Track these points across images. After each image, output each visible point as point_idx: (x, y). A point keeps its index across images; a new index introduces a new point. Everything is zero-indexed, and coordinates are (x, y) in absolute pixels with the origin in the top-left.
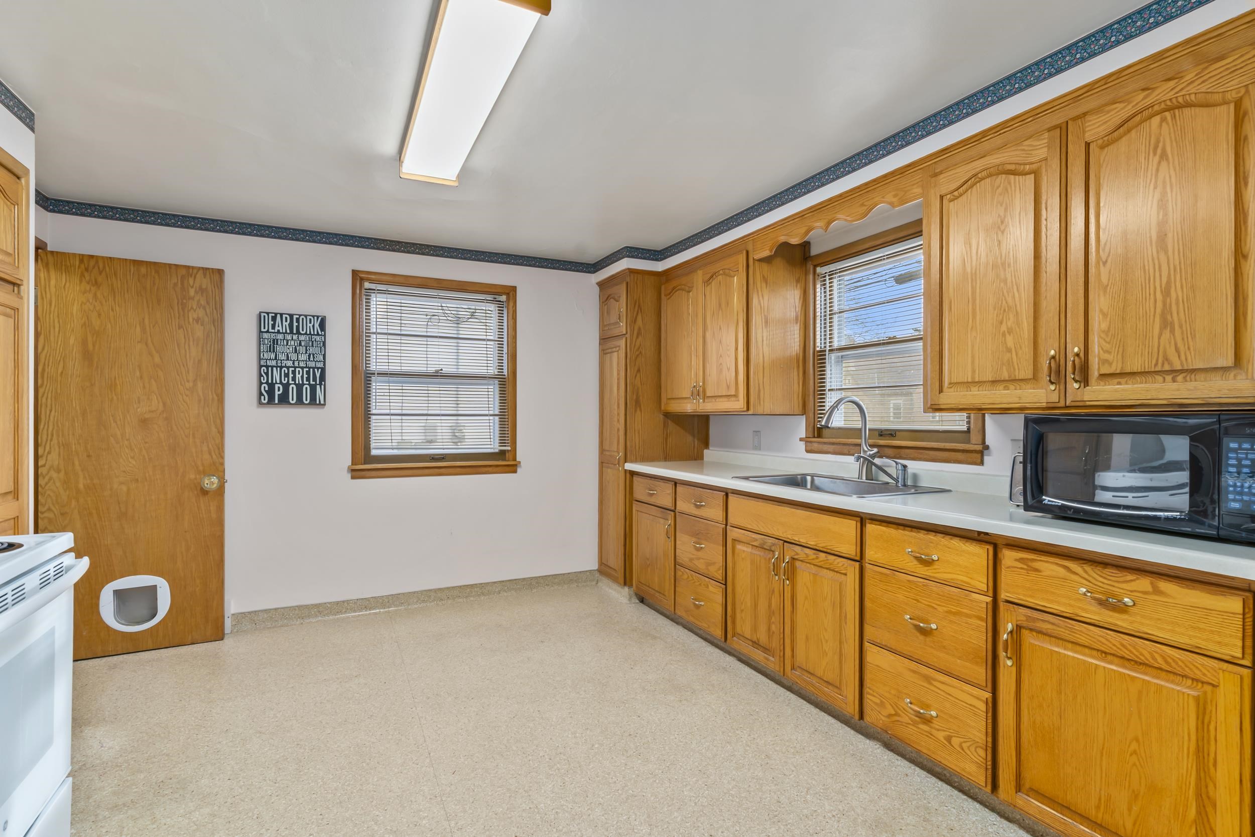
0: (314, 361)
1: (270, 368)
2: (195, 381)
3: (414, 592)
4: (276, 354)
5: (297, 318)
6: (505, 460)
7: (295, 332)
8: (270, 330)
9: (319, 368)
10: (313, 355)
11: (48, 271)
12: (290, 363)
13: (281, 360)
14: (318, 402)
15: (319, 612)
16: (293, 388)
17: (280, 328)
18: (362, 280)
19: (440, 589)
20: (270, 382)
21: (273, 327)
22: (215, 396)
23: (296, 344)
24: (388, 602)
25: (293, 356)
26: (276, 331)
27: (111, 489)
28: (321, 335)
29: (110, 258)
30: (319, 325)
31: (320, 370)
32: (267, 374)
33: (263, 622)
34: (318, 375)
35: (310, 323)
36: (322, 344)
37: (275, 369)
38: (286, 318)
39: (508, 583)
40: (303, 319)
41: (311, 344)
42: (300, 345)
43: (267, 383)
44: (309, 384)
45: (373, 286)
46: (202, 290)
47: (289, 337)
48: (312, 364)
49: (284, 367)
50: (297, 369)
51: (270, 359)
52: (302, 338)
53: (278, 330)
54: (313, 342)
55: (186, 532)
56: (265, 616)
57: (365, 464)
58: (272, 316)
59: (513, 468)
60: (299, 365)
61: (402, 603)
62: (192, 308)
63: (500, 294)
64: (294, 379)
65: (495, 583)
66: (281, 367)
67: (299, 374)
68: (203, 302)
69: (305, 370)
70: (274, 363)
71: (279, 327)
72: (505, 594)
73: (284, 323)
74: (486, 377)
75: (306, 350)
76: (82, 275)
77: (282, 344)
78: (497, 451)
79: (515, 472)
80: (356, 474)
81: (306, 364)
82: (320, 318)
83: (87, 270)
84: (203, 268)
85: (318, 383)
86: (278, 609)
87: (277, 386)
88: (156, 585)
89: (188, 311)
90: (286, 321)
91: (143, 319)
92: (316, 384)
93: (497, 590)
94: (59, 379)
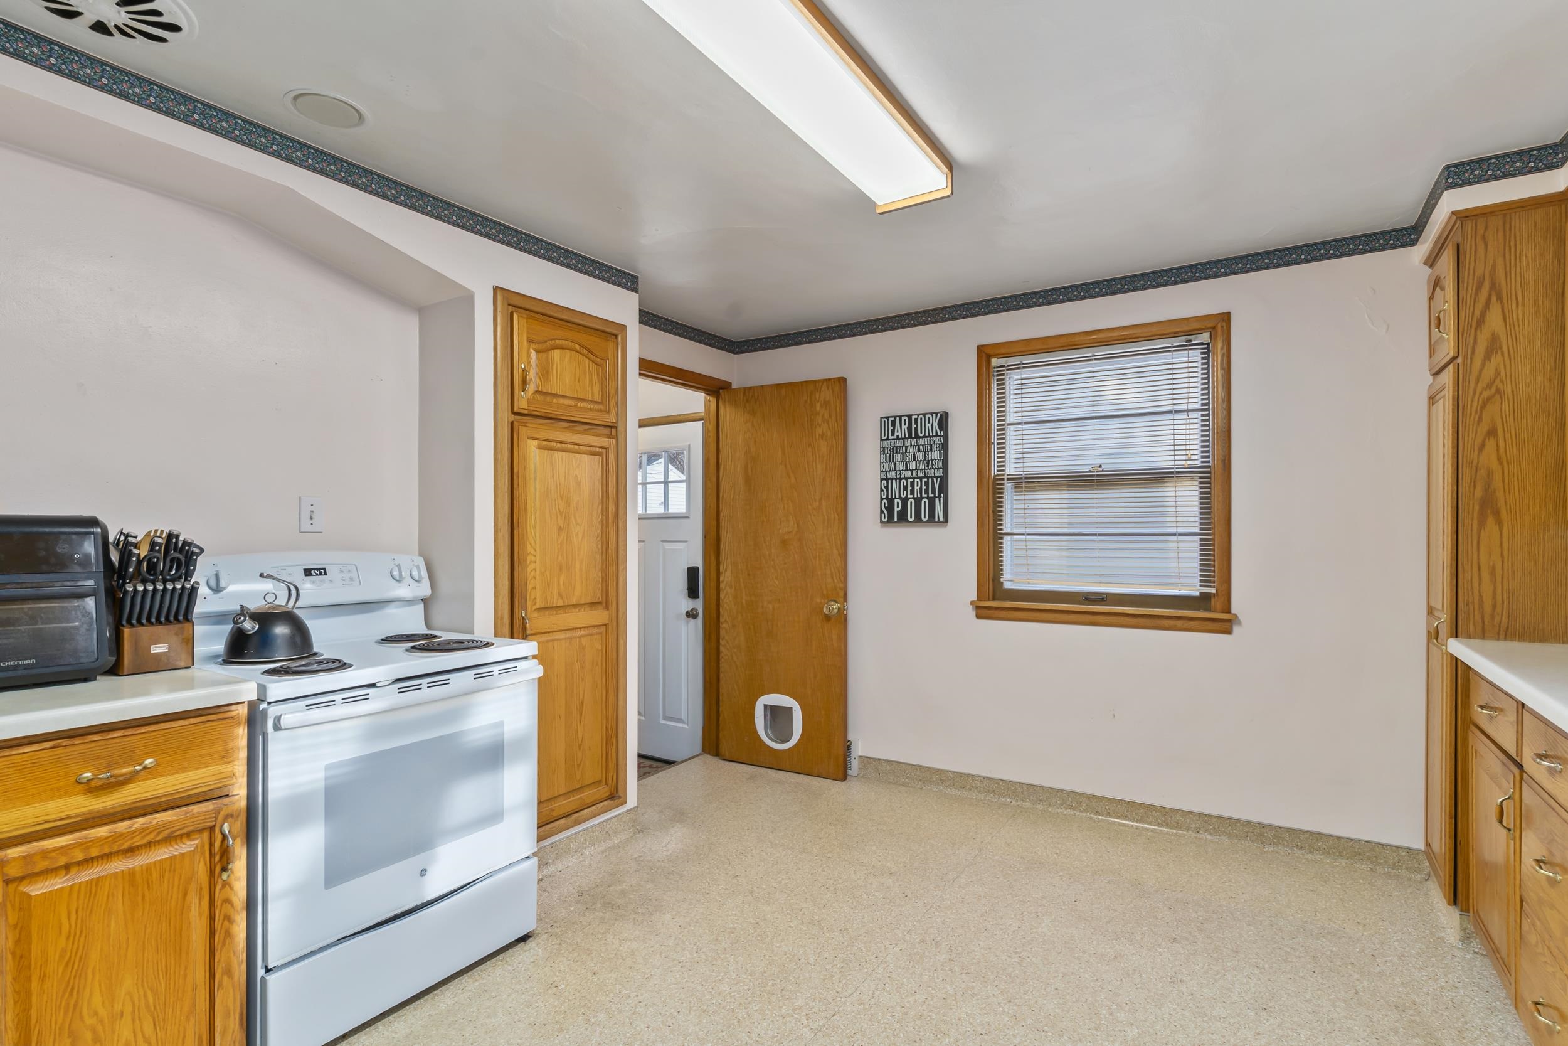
0: (933, 468)
1: (890, 481)
2: (820, 500)
3: (1058, 790)
4: (895, 464)
5: (915, 419)
6: (1208, 609)
7: (913, 436)
8: (890, 437)
9: (938, 477)
10: (932, 461)
11: (725, 407)
12: (908, 474)
13: (900, 471)
14: (936, 520)
15: (941, 780)
16: (911, 503)
17: (899, 434)
18: (989, 357)
19: (1096, 797)
20: (890, 497)
21: (893, 434)
22: (836, 516)
23: (914, 451)
24: (1022, 793)
25: (912, 465)
26: (895, 437)
27: (763, 607)
28: (940, 436)
29: (762, 386)
30: (938, 424)
31: (939, 479)
32: (887, 488)
33: (887, 774)
34: (937, 486)
35: (929, 422)
36: (941, 447)
37: (894, 481)
38: (905, 420)
39: (1214, 820)
40: (921, 418)
41: (929, 448)
42: (919, 450)
43: (887, 498)
44: (928, 498)
45: (1002, 362)
46: (826, 404)
47: (907, 443)
48: (930, 473)
49: (903, 478)
50: (916, 480)
51: (890, 471)
52: (921, 442)
53: (898, 436)
54: (931, 445)
55: (813, 658)
56: (889, 768)
57: (994, 599)
58: (892, 421)
59: (1225, 624)
60: (917, 475)
61: (1041, 801)
62: (818, 424)
63: (1198, 332)
64: (912, 492)
65: (1190, 813)
66: (900, 479)
67: (918, 486)
68: (826, 416)
69: (924, 480)
70: (893, 475)
71: (898, 432)
72: (1209, 837)
73: (903, 427)
74: (1172, 473)
75: (925, 456)
76: (745, 407)
77: (901, 451)
78: (1196, 593)
79: (1229, 632)
80: (982, 612)
81: (925, 473)
82: (939, 415)
83: (747, 401)
84: (826, 379)
85: (937, 495)
86: (900, 763)
87: (896, 501)
88: (791, 708)
89: (816, 427)
90: (905, 424)
91: (784, 441)
92: (935, 497)
93: (1193, 826)
94: (731, 504)
